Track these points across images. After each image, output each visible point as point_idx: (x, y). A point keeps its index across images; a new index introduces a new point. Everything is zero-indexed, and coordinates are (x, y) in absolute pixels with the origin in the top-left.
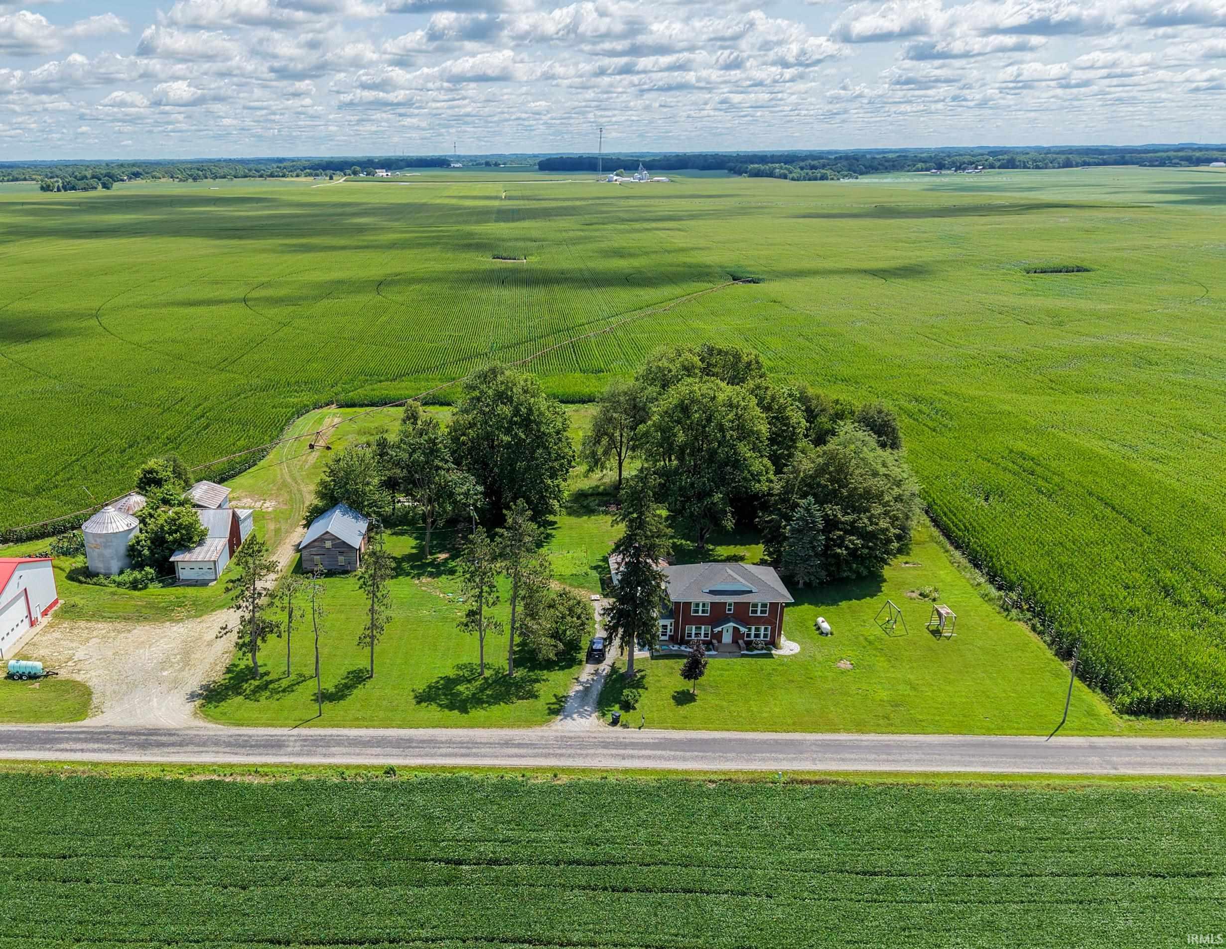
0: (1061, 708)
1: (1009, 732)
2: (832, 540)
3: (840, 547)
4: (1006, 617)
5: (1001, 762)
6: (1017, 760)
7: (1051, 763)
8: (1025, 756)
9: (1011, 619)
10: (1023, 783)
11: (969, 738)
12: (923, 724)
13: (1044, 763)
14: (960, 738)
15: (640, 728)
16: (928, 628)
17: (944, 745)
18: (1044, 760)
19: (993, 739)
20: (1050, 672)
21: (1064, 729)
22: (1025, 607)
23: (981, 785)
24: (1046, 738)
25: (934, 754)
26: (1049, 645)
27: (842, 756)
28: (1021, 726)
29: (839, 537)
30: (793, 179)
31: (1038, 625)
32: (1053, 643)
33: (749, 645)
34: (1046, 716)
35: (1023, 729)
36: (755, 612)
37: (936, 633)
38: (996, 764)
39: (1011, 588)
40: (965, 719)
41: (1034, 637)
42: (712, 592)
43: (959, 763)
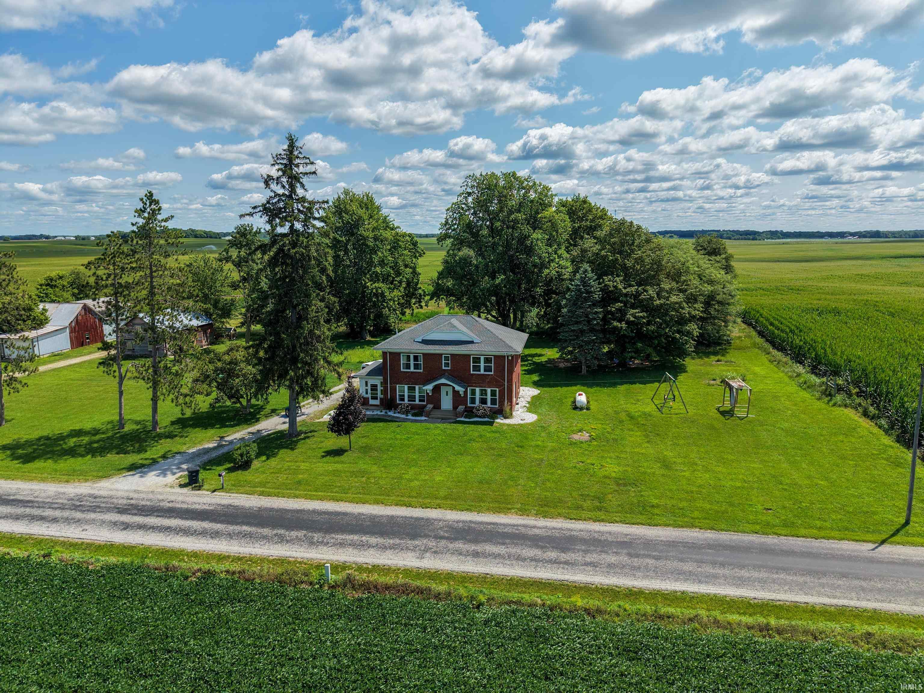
0: (903, 504)
1: (803, 531)
2: (611, 313)
3: (620, 321)
4: (828, 403)
5: (774, 581)
6: (808, 579)
7: (880, 591)
8: (824, 574)
9: (834, 405)
10: (812, 627)
11: (725, 537)
12: (656, 511)
13: (863, 589)
14: (710, 535)
15: (214, 491)
16: (718, 409)
17: (672, 544)
18: (864, 584)
19: (771, 540)
20: (887, 459)
21: (908, 534)
22: (855, 391)
23: (716, 622)
24: (871, 546)
25: (648, 556)
26: (886, 431)
27: (479, 548)
28: (828, 524)
29: (619, 310)
30: (735, 239)
31: (871, 409)
32: (892, 428)
33: (470, 412)
34: (874, 513)
35: (832, 529)
36: (477, 368)
37: (727, 414)
38: (763, 583)
39: (836, 373)
40: (730, 509)
41: (865, 424)
42: (425, 342)
43: (688, 576)
